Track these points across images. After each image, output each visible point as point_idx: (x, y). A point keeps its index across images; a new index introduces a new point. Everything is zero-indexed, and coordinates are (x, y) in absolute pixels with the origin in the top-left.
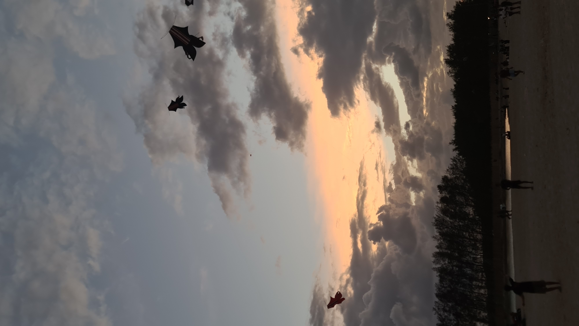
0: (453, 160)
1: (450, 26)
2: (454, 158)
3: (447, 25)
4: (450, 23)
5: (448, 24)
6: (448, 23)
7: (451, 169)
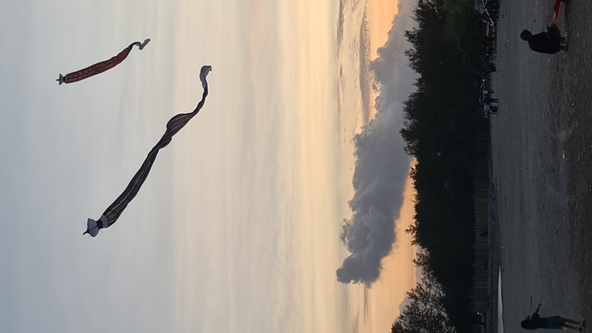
0: (410, 295)
1: (410, 56)
2: (412, 292)
3: (406, 53)
4: (412, 50)
5: (408, 52)
6: (408, 50)
7: (408, 314)
